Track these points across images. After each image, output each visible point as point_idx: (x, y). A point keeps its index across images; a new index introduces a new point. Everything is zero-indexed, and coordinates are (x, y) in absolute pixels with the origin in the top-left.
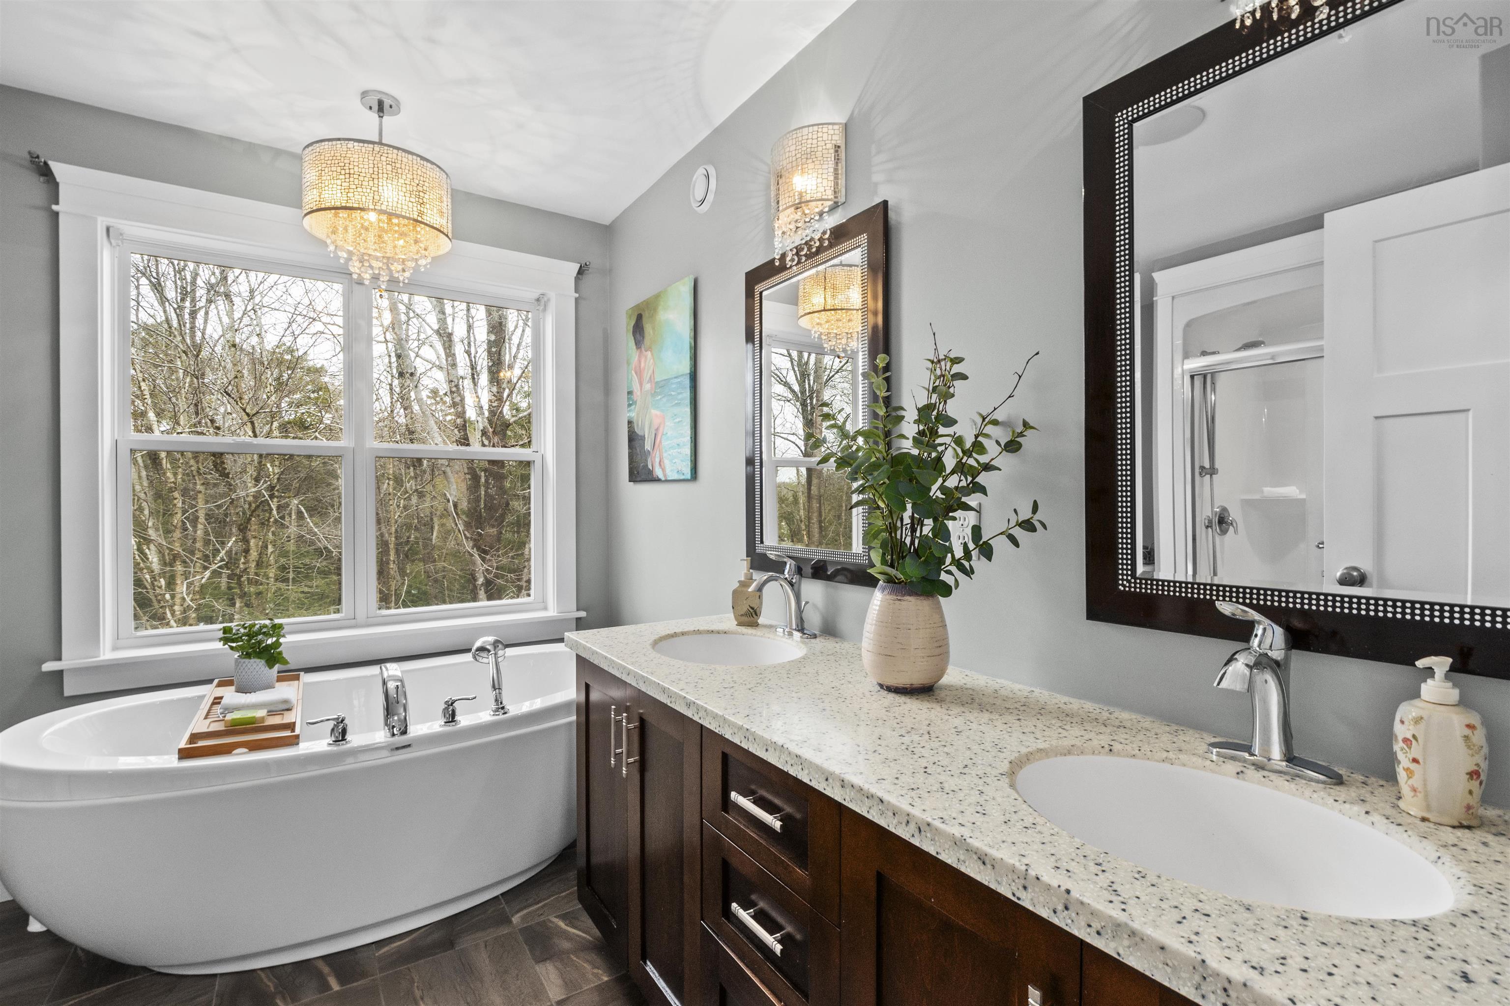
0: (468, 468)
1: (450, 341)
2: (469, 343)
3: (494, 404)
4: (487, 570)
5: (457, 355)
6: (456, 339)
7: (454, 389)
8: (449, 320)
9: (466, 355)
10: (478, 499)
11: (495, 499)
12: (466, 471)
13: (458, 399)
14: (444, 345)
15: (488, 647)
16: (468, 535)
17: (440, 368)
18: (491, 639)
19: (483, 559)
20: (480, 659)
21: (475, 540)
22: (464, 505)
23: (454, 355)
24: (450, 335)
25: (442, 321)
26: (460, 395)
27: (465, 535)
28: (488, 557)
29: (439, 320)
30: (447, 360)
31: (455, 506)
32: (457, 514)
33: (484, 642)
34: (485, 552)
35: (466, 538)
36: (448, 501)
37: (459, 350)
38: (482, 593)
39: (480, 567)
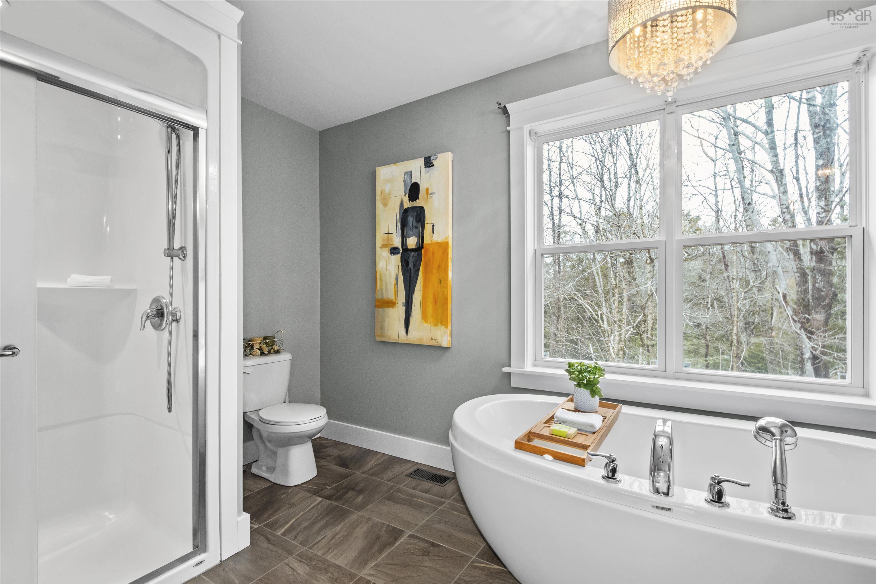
0: (797, 268)
1: (782, 175)
2: (797, 172)
3: (821, 216)
4: (813, 347)
5: (788, 184)
6: (787, 172)
7: (785, 210)
8: (781, 161)
9: (795, 181)
10: (806, 291)
11: (822, 291)
12: (795, 270)
13: (788, 217)
14: (776, 179)
15: (773, 430)
16: (796, 319)
17: (774, 197)
18: (779, 421)
19: (810, 338)
20: (760, 439)
21: (802, 323)
22: (793, 296)
23: (785, 184)
24: (781, 172)
25: (776, 163)
26: (789, 213)
27: (793, 319)
28: (814, 337)
29: (772, 162)
30: (779, 190)
31: (785, 296)
32: (786, 302)
33: (769, 423)
34: (812, 333)
35: (795, 321)
36: (779, 293)
37: (788, 178)
38: (809, 366)
39: (807, 345)
